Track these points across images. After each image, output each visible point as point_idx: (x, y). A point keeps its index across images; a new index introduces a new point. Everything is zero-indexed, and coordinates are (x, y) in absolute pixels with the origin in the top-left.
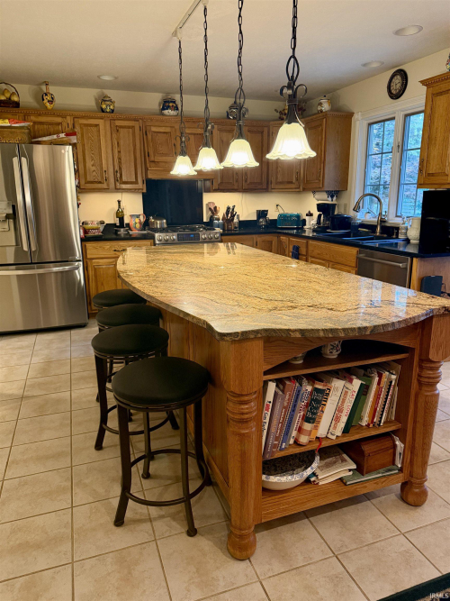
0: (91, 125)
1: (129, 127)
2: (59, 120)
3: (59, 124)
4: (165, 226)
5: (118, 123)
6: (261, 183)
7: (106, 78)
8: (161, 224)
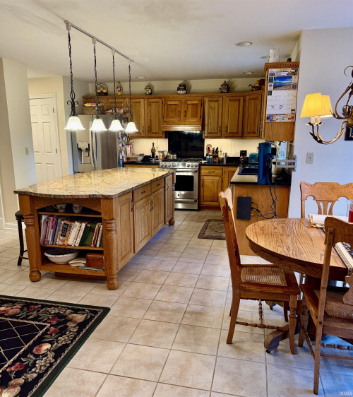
0: (137, 102)
1: (156, 102)
2: (121, 100)
3: (122, 102)
4: (175, 158)
5: (151, 100)
6: (237, 133)
7: (141, 78)
8: (173, 157)
